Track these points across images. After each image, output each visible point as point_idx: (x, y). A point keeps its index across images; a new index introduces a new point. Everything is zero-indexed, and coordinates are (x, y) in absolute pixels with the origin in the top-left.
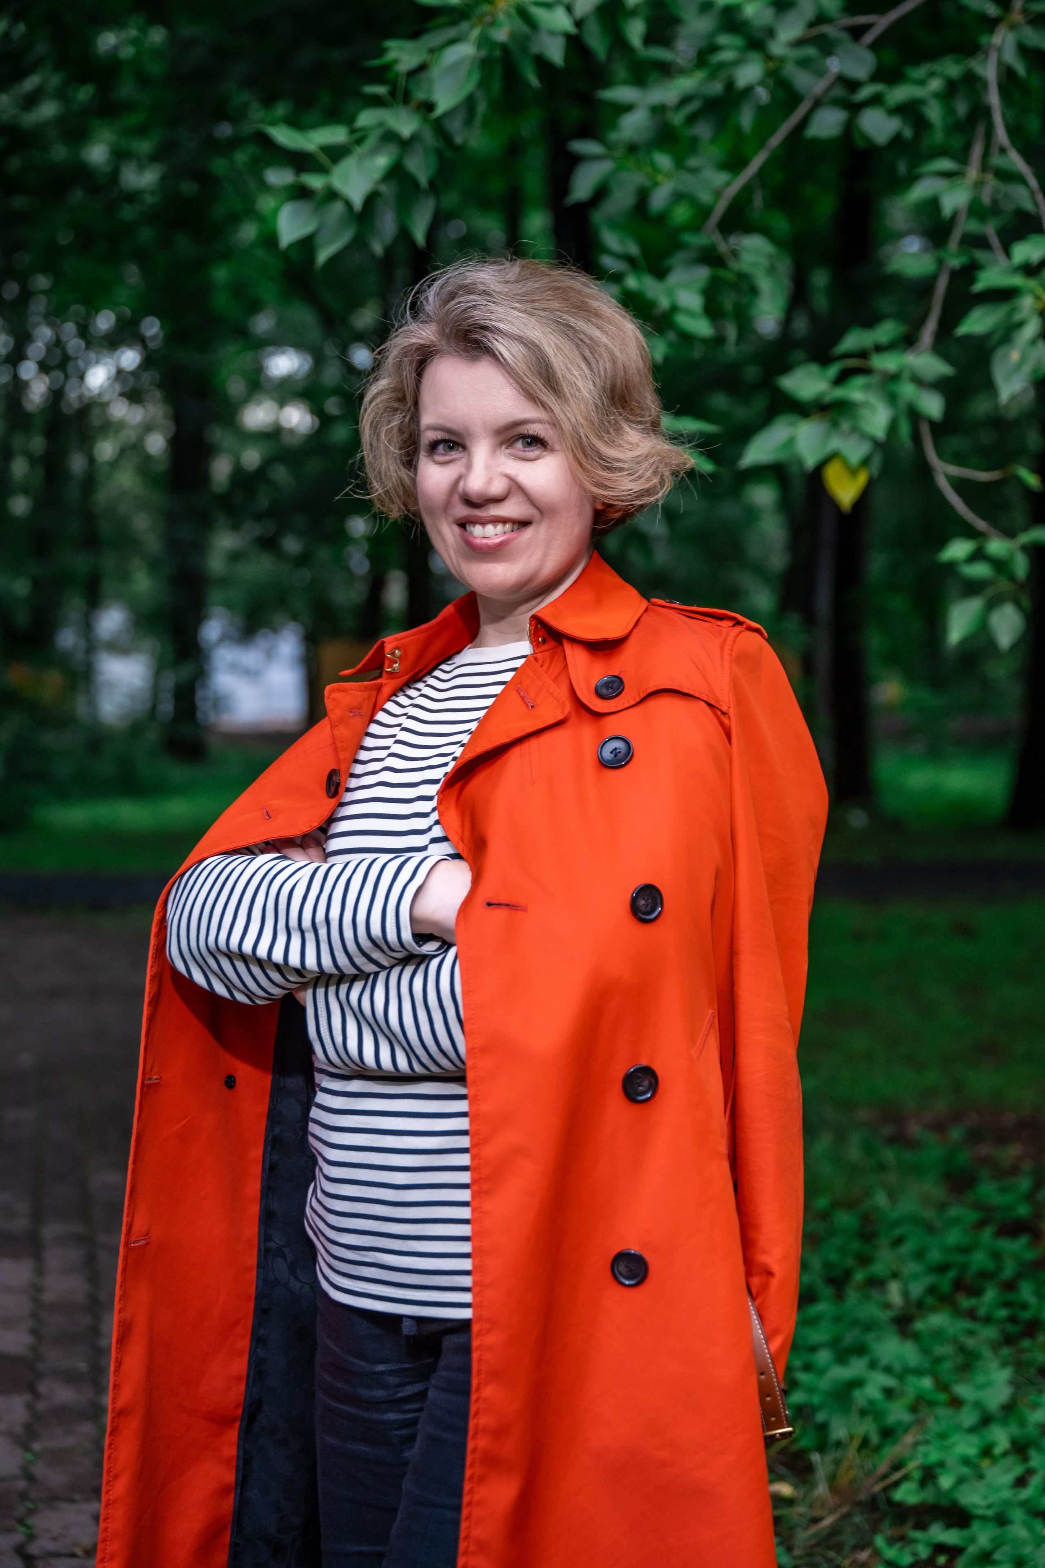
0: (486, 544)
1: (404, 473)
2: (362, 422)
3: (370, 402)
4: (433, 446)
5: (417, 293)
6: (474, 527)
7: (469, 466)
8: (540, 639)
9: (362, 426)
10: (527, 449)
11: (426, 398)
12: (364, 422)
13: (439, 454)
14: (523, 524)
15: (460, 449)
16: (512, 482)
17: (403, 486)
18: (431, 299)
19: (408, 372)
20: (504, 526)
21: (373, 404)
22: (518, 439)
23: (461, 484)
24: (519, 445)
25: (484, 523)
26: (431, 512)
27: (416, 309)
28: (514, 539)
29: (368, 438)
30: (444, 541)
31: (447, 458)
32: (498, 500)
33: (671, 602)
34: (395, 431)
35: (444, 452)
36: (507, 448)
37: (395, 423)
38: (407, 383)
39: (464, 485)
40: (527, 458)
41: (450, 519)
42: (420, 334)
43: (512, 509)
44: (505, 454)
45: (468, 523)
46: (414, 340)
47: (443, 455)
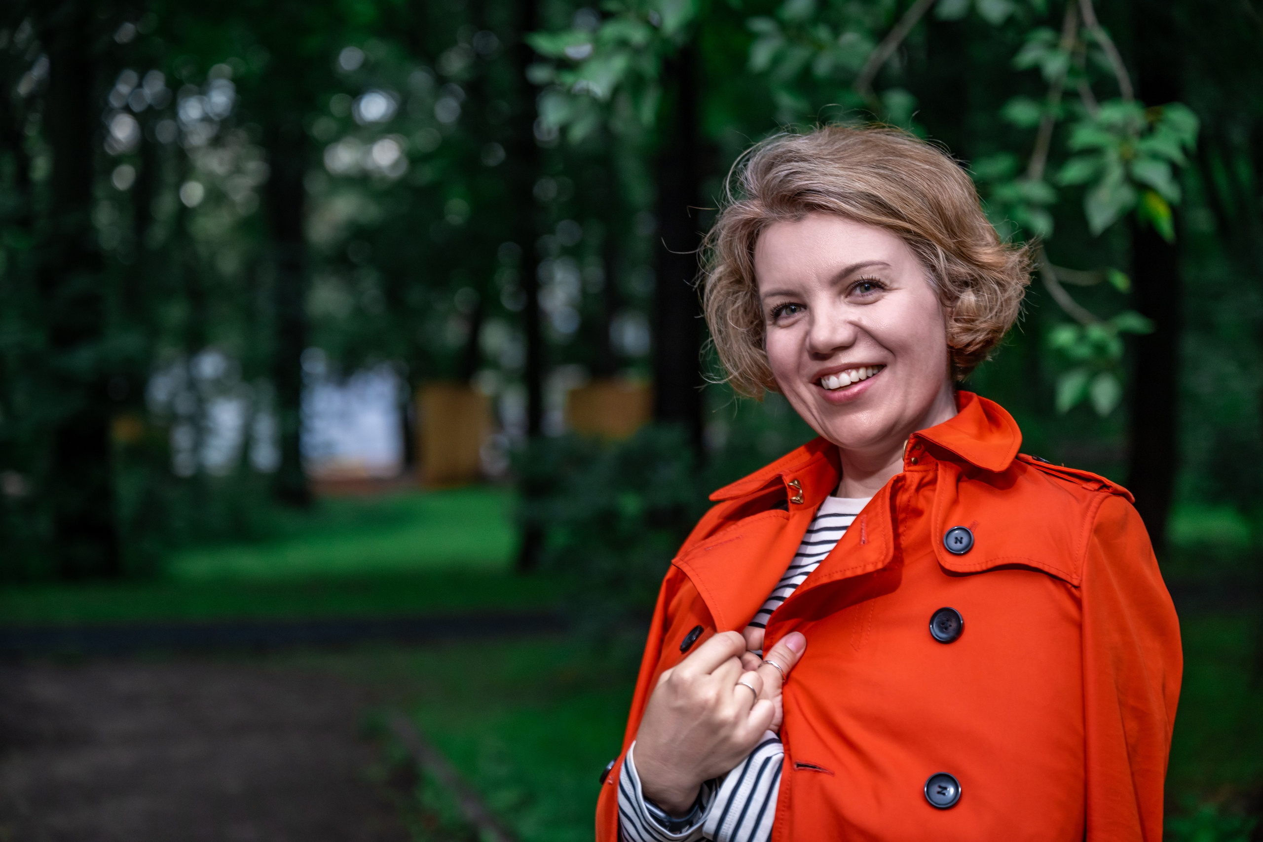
0: (844, 395)
1: (756, 353)
2: (707, 311)
3: (711, 291)
4: (777, 314)
5: (734, 173)
6: (829, 379)
7: (812, 322)
8: (913, 459)
9: (708, 315)
10: (865, 294)
11: (761, 269)
12: (709, 310)
13: (783, 318)
14: (878, 367)
15: (803, 309)
16: (857, 328)
17: (756, 363)
18: (749, 178)
19: (740, 249)
20: (858, 371)
21: (715, 292)
22: (855, 288)
23: (808, 340)
24: (858, 292)
25: (837, 371)
26: (786, 377)
27: (737, 188)
28: (871, 385)
29: (716, 326)
30: (804, 402)
31: (791, 320)
32: (845, 347)
33: (1038, 460)
34: (741, 312)
35: (787, 316)
36: (846, 297)
37: (739, 303)
38: (741, 260)
39: (810, 339)
40: (866, 302)
41: (805, 380)
42: (744, 209)
43: (862, 353)
44: (845, 303)
45: (822, 377)
46: (740, 217)
47: (786, 318)
